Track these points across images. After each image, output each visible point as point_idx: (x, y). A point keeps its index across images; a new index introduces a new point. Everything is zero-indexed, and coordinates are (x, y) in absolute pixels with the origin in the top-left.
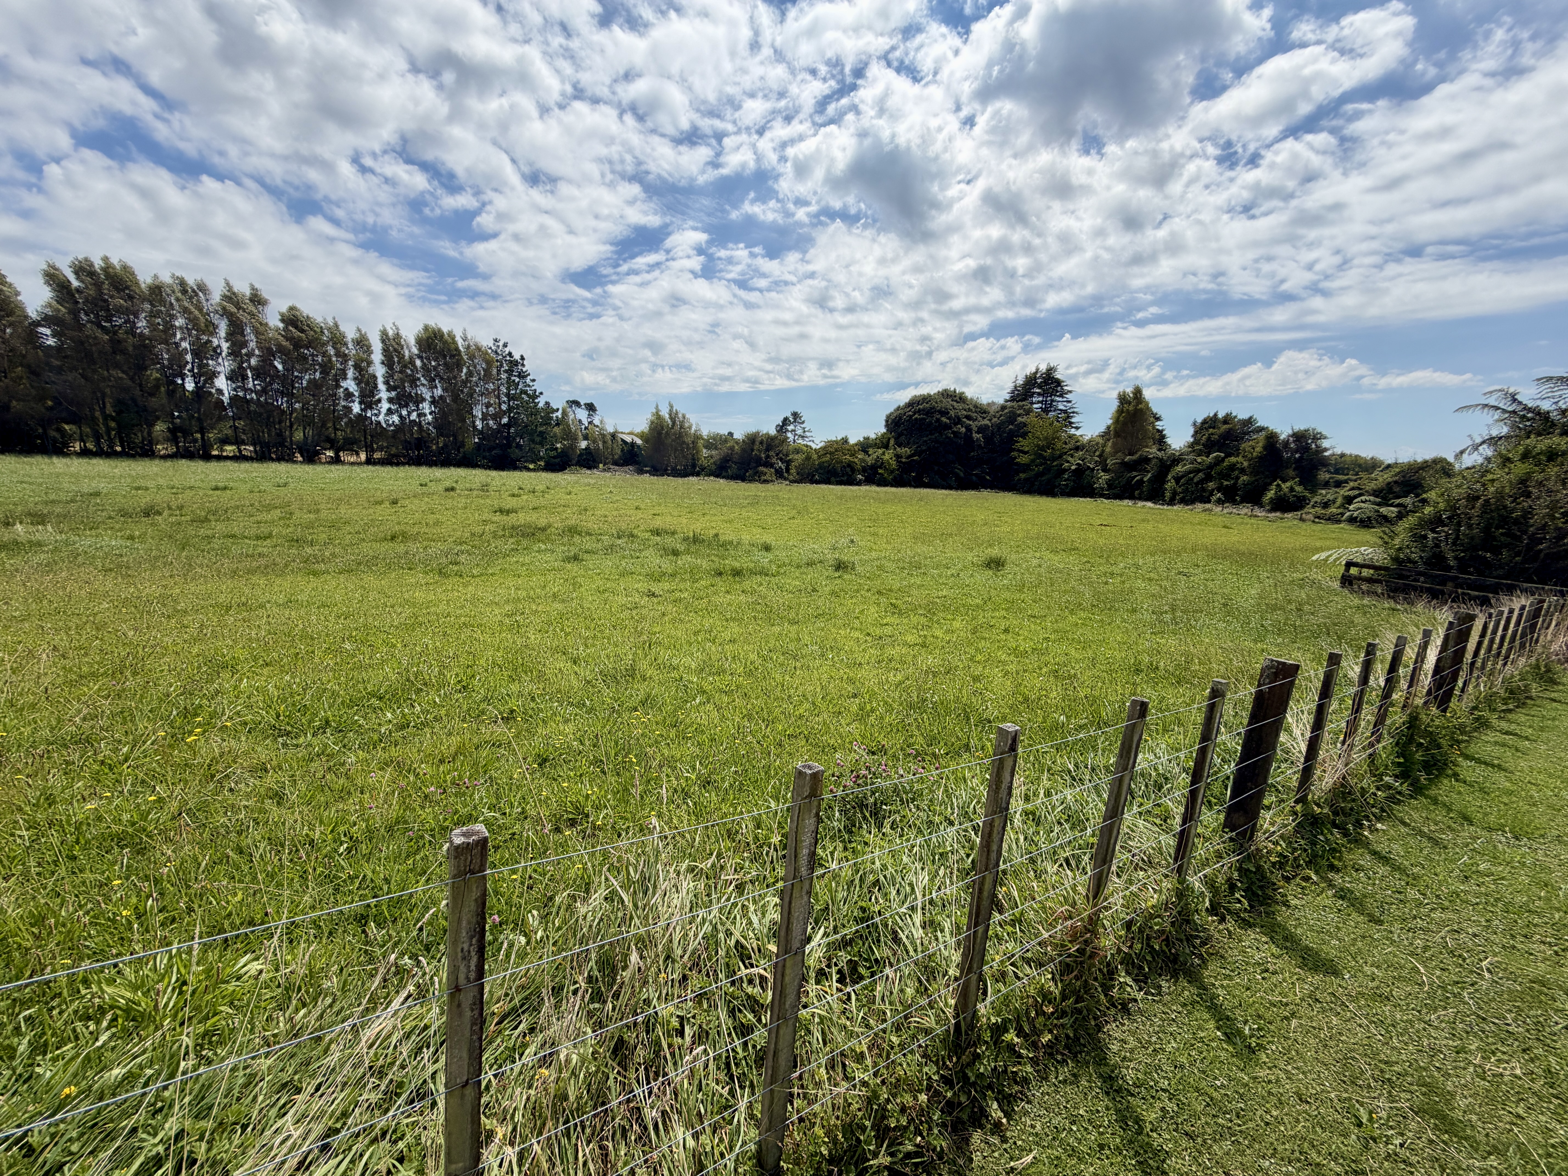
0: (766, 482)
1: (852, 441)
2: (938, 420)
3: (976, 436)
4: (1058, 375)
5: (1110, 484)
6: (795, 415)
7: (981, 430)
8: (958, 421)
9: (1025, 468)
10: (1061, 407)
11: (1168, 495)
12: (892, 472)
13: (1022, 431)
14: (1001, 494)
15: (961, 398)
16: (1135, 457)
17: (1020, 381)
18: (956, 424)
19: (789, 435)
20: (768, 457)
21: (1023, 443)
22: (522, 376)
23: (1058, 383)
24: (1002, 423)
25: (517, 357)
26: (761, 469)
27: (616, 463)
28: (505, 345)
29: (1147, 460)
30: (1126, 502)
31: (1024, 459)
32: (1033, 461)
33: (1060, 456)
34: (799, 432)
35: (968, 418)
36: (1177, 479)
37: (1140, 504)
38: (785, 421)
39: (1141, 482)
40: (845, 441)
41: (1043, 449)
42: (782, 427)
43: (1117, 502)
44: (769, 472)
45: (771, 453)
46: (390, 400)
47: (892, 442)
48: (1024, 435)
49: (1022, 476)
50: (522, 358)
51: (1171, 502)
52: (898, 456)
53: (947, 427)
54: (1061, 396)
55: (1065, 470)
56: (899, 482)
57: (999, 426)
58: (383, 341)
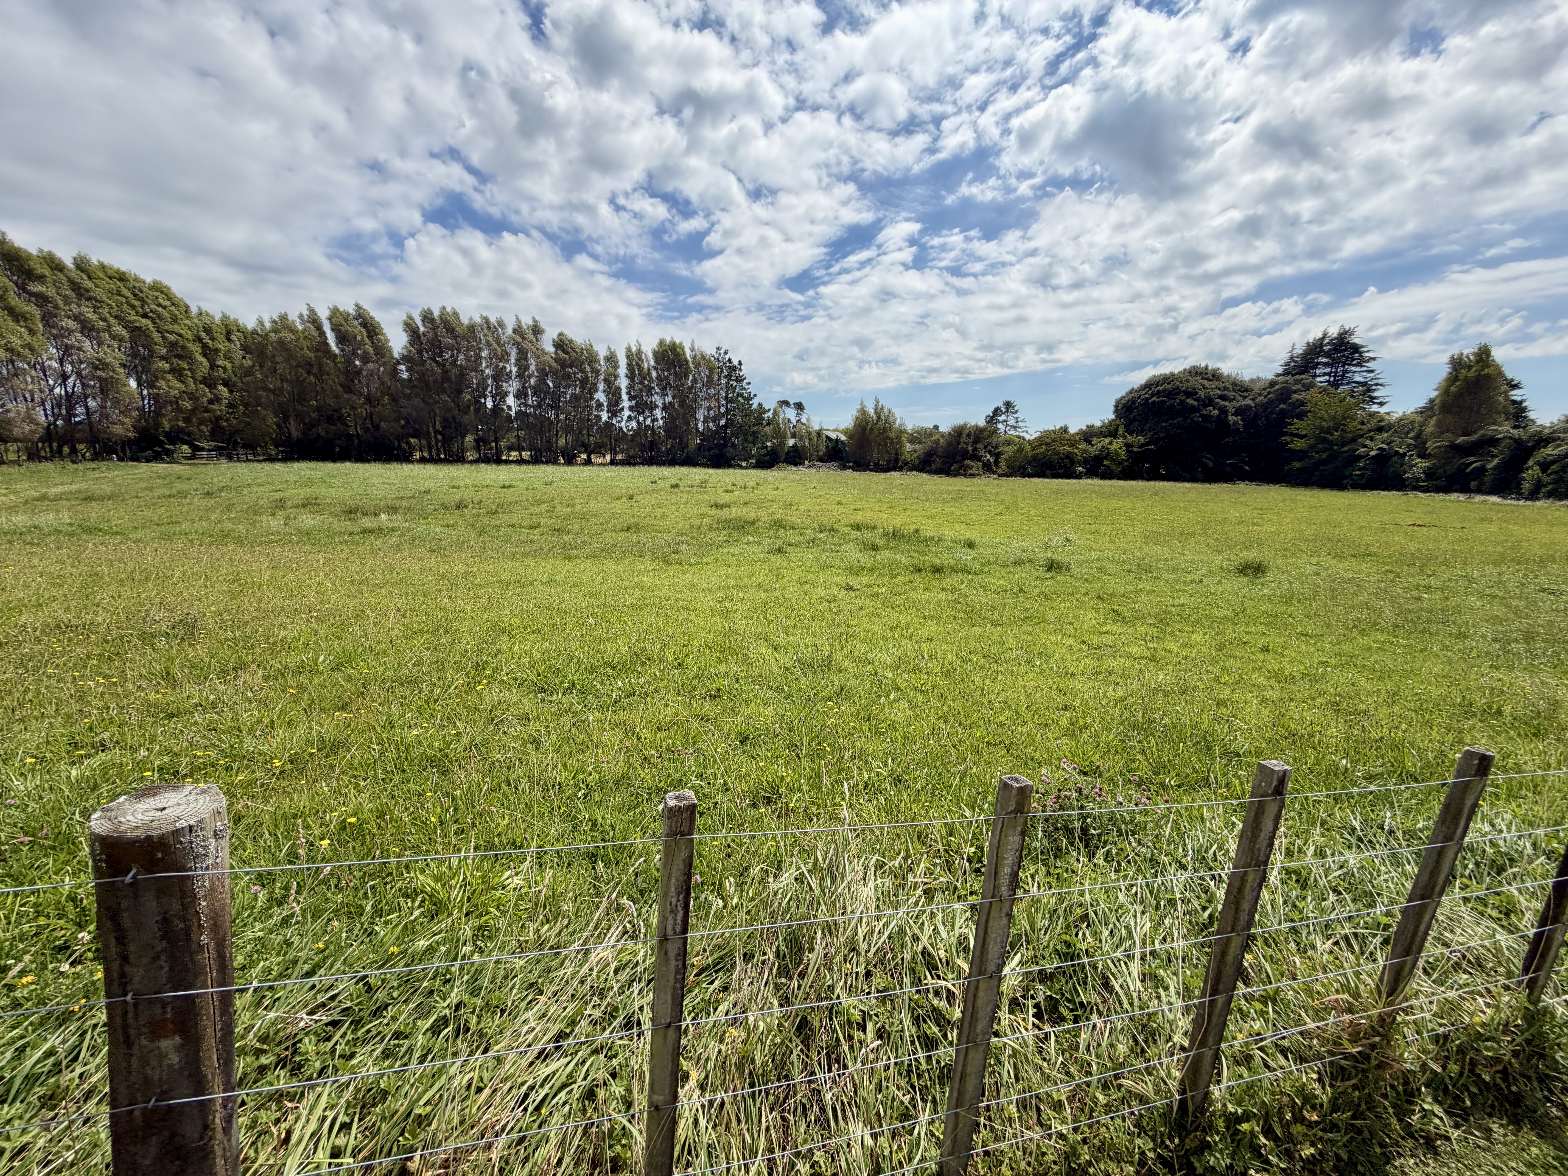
0: (973, 476)
1: (1073, 430)
2: (1182, 402)
3: (1231, 419)
4: (1355, 340)
5: (1429, 473)
6: (1008, 405)
7: (1238, 412)
8: (1209, 401)
9: (1301, 455)
10: (1358, 378)
11: (1526, 486)
12: (1120, 463)
13: (1299, 411)
14: (1265, 487)
15: (1215, 376)
16: (1473, 438)
17: (1299, 351)
18: (1205, 406)
19: (1000, 426)
20: (975, 449)
21: (1299, 425)
22: (739, 380)
23: (1356, 348)
24: (1271, 402)
25: (735, 362)
26: (968, 462)
27: (821, 460)
28: (726, 353)
29: (1493, 441)
30: (1454, 496)
31: (1298, 445)
32: (1312, 447)
33: (1354, 440)
34: (1011, 422)
35: (1223, 398)
36: (1545, 466)
37: (1478, 498)
38: (997, 412)
39: (1482, 470)
40: (1065, 430)
41: (1328, 431)
42: (992, 419)
43: (1441, 496)
44: (976, 465)
45: (979, 446)
46: (631, 408)
47: (1121, 430)
48: (1301, 416)
49: (1297, 465)
50: (740, 363)
51: (1533, 495)
52: (1128, 445)
53: (1194, 410)
54: (1359, 365)
55: (1360, 457)
56: (1128, 474)
57: (1265, 406)
58: (628, 357)
